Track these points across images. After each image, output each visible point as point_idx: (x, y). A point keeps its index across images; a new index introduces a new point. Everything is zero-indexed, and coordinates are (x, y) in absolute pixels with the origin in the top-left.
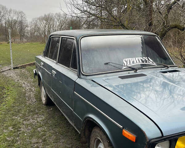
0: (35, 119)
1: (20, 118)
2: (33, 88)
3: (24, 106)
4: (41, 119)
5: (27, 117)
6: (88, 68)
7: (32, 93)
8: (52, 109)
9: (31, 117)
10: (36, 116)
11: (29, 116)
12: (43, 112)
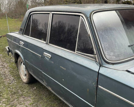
0: (22, 103)
1: (5, 105)
2: (5, 63)
3: (4, 87)
4: (29, 102)
5: (12, 102)
6: (112, 54)
7: (5, 69)
8: (35, 88)
9: (17, 101)
10: (22, 99)
11: (14, 100)
12: (27, 92)
